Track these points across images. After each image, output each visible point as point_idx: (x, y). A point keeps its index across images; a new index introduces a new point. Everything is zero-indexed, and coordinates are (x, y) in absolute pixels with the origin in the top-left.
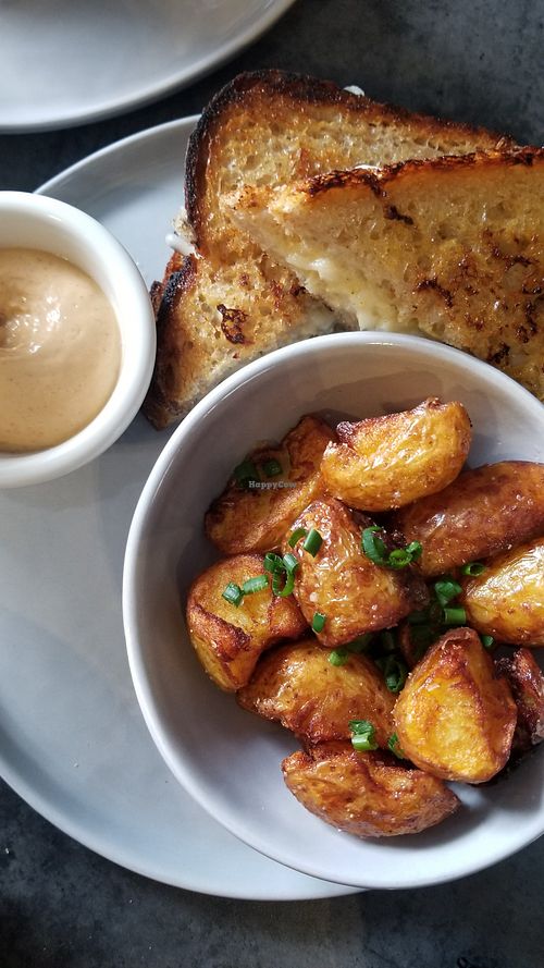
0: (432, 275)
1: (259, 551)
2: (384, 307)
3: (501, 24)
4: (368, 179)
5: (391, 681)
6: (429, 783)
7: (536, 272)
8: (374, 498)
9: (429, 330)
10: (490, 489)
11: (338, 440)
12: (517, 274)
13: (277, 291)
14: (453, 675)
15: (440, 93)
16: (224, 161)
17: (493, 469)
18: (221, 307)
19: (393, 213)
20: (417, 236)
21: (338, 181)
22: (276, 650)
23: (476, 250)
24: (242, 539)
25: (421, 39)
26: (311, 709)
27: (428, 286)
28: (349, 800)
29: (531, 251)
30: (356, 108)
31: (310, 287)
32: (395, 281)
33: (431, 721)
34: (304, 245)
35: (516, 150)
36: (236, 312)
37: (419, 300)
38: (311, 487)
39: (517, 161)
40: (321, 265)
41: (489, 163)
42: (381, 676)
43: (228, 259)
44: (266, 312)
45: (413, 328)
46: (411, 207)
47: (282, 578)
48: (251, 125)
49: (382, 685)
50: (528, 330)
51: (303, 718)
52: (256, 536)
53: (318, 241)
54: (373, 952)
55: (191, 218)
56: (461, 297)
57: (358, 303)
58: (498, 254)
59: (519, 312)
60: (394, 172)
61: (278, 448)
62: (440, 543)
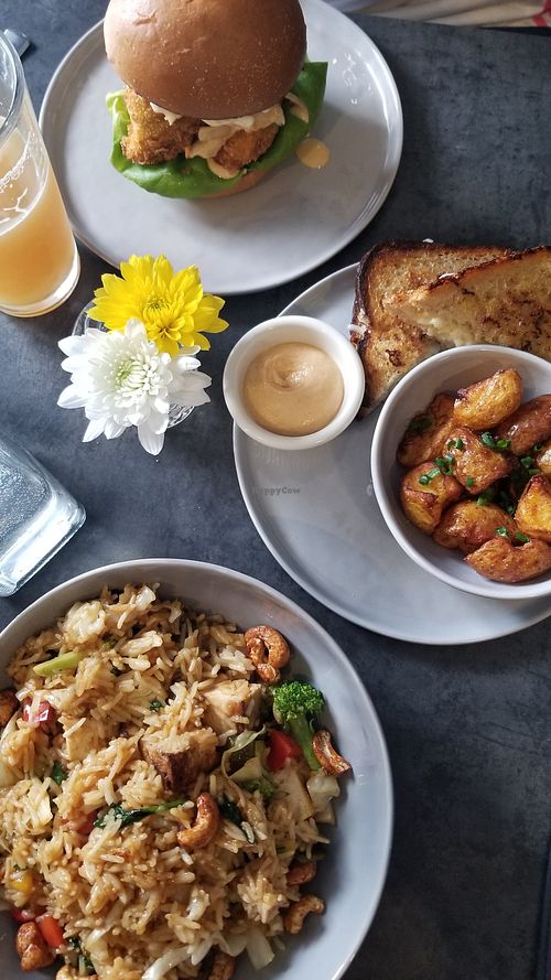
0: (488, 315)
1: (431, 460)
2: (467, 335)
3: (488, 191)
4: (452, 279)
5: (510, 509)
6: (540, 543)
7: (535, 306)
8: (483, 421)
9: (491, 341)
10: (538, 407)
11: (461, 398)
12: (526, 309)
13: (412, 338)
14: (540, 490)
15: (464, 231)
16: (375, 285)
17: (537, 399)
18: (387, 351)
19: (466, 292)
20: (477, 300)
21: (440, 283)
22: (448, 508)
23: (505, 301)
24: (421, 456)
25: (448, 207)
26: (474, 527)
27: (487, 320)
28: (504, 558)
29: (530, 297)
30: (431, 248)
31: (430, 333)
32: (473, 322)
33: (534, 510)
34: (426, 314)
35: (514, 254)
36: (395, 352)
37: (485, 328)
38: (450, 425)
39: (515, 259)
40: (434, 321)
41: (502, 262)
42: (504, 509)
43: (386, 329)
44: (409, 349)
45: (483, 341)
46: (473, 288)
47: (447, 467)
48: (385, 266)
49: (506, 512)
50: (538, 332)
51: (471, 531)
52: (428, 453)
53: (433, 311)
54: (532, 673)
55: (367, 314)
56: (502, 322)
57: (454, 335)
58: (515, 301)
59: (531, 325)
60: (462, 274)
61: (426, 413)
62: (519, 437)
